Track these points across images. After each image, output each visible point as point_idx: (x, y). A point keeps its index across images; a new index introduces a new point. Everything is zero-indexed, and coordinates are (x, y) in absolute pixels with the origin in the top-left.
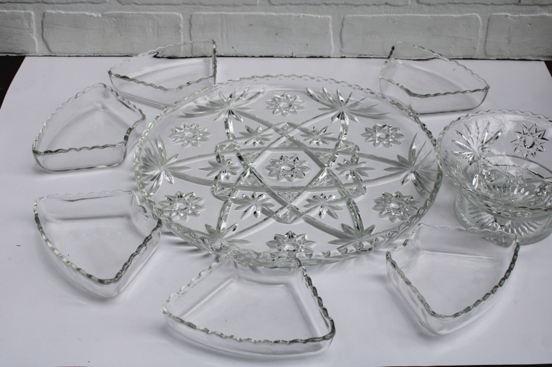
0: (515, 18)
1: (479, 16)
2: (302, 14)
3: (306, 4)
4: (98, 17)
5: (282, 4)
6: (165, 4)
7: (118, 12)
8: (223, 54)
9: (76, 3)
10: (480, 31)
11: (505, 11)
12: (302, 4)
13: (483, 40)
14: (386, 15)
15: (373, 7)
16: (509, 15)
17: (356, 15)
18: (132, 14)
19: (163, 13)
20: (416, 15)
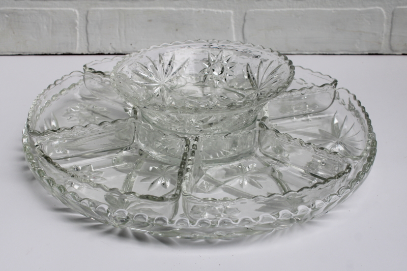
1: (383, 10)
2: (203, 9)
7: (11, 8)
8: (121, 52)
10: (384, 25)
13: (388, 34)
14: (289, 9)
17: (259, 10)
18: (25, 10)
19: (58, 9)
20: (319, 9)
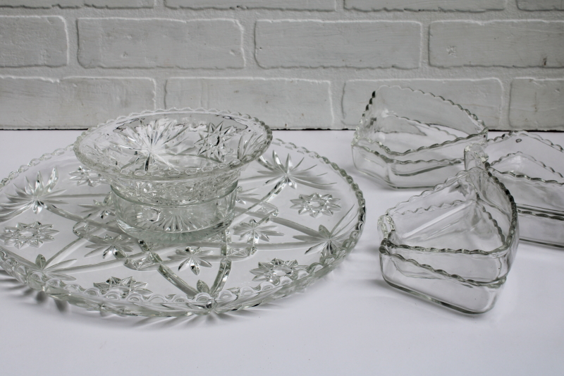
0: (541, 83)
1: (500, 81)
2: (297, 79)
3: (301, 67)
4: (56, 83)
5: (273, 68)
6: (136, 68)
7: (80, 77)
9: (30, 66)
10: (502, 98)
11: (529, 75)
12: (297, 67)
13: (507, 108)
14: (393, 79)
15: (378, 70)
16: (534, 79)
17: (360, 80)
18: (96, 79)
19: (133, 78)
20: (428, 79)
